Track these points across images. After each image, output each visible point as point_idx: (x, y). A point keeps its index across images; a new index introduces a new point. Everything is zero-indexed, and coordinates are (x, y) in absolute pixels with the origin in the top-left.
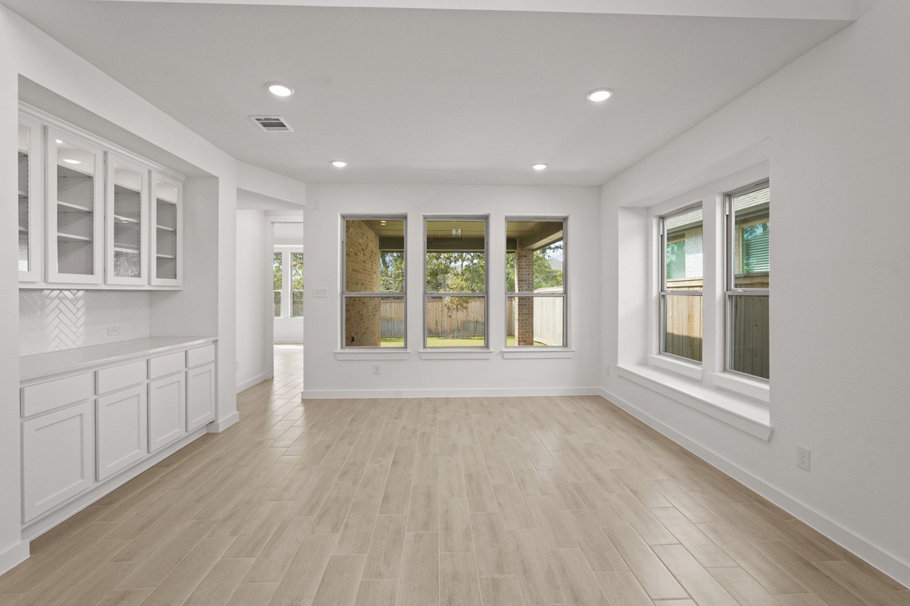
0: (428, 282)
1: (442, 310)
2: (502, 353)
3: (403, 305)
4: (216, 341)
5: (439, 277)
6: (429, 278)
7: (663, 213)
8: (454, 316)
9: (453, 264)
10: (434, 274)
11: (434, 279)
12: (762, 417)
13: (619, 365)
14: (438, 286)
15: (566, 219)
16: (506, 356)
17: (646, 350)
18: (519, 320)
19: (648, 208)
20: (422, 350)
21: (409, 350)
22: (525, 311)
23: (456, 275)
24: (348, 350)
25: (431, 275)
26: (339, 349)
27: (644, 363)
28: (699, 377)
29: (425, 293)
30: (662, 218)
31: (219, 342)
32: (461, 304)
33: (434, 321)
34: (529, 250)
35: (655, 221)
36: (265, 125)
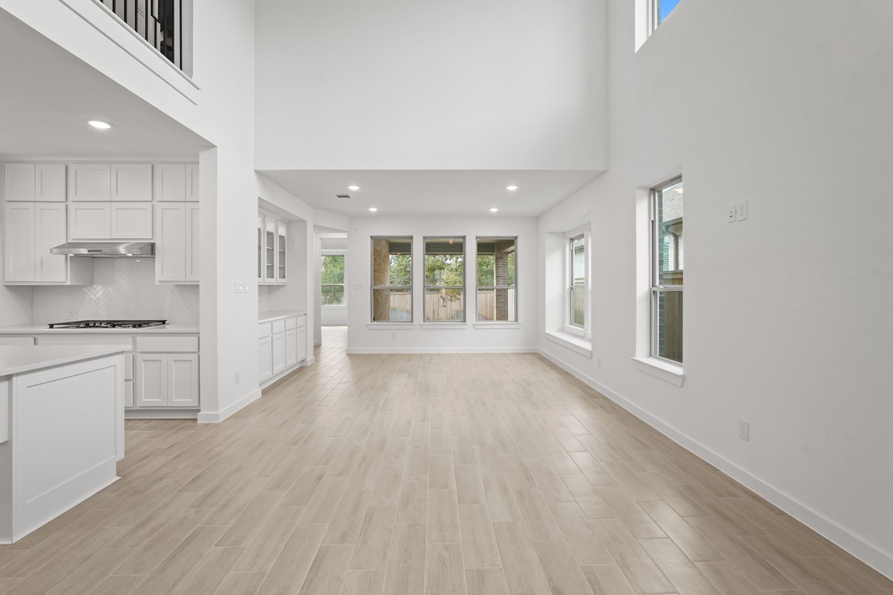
0: (427, 277)
1: (439, 301)
2: (474, 325)
3: (409, 296)
4: (305, 314)
5: (436, 272)
6: (427, 273)
7: (572, 237)
8: (449, 306)
9: (448, 260)
10: (432, 269)
11: (431, 272)
12: (587, 346)
13: (546, 332)
14: (434, 281)
15: (516, 238)
16: (477, 327)
17: (563, 322)
18: (497, 307)
19: (564, 233)
20: (423, 323)
21: (414, 323)
22: (501, 300)
23: (451, 270)
24: (375, 323)
25: (429, 270)
26: (369, 323)
27: (562, 330)
28: (582, 335)
29: (424, 286)
30: (572, 240)
31: (308, 314)
32: (454, 296)
33: (432, 311)
34: (504, 253)
35: (567, 241)
36: (339, 197)
